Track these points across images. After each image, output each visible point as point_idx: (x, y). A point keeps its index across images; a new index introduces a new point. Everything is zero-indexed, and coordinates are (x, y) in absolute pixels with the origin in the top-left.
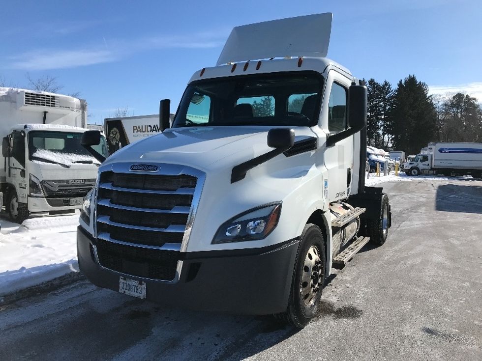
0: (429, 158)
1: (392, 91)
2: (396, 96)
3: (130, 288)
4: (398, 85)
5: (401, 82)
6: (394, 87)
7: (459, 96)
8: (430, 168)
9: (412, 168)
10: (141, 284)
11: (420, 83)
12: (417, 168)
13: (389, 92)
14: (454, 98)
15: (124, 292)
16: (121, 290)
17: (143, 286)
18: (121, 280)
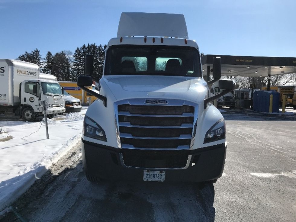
3: (153, 176)
10: (161, 172)
15: (148, 180)
16: (145, 179)
17: (163, 174)
18: (145, 173)
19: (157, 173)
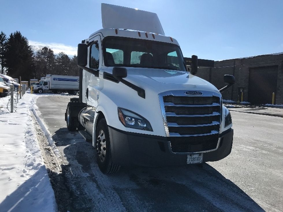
0: (48, 83)
1: (7, 39)
2: (9, 43)
3: (194, 159)
4: (10, 36)
5: (12, 34)
6: (8, 37)
7: (45, 49)
8: (48, 89)
9: (39, 89)
11: (23, 37)
12: (41, 89)
13: (5, 40)
14: (43, 49)
15: (190, 163)
16: (188, 162)
17: (201, 156)
18: (189, 157)
19: (197, 156)
